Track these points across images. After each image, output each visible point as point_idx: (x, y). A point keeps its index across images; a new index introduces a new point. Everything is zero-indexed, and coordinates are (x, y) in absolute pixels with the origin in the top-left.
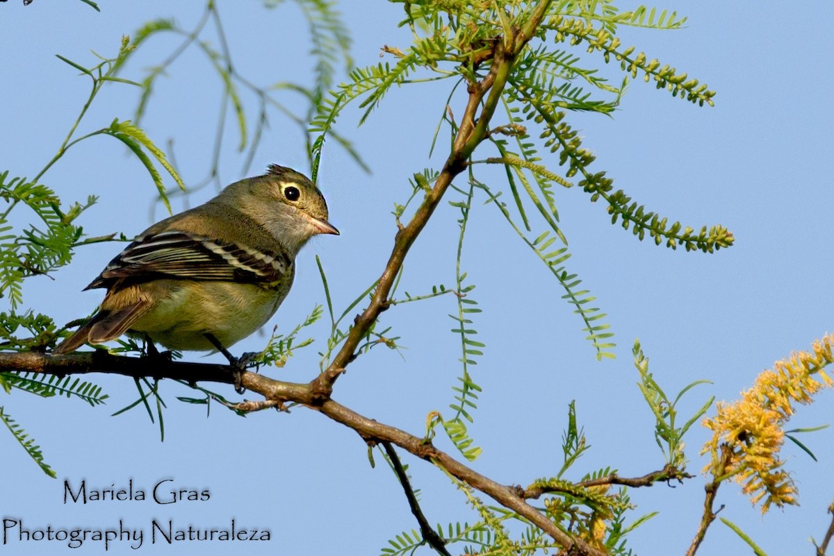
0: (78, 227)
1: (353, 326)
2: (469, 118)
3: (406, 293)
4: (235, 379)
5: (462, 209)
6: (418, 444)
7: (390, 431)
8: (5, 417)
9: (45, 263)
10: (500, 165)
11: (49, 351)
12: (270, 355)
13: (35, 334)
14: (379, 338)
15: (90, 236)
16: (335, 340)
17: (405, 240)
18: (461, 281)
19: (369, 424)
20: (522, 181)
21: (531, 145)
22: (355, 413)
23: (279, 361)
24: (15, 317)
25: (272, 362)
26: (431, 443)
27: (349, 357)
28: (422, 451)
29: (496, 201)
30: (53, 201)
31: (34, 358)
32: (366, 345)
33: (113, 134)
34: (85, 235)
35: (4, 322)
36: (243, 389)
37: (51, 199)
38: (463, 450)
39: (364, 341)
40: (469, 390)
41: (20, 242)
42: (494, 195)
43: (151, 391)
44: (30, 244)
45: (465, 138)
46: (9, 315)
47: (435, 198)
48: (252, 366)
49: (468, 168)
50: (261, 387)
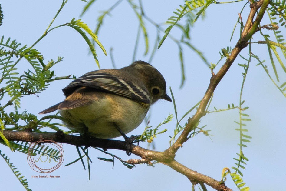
0: (52, 71)
1: (187, 123)
2: (250, 21)
3: (215, 107)
4: (126, 147)
5: (245, 68)
6: (217, 184)
7: (203, 177)
8: (10, 164)
9: (34, 88)
10: (264, 44)
11: (34, 131)
12: (145, 137)
13: (27, 123)
14: (200, 130)
15: (58, 76)
16: (178, 130)
17: (215, 81)
18: (242, 104)
19: (193, 173)
20: (276, 56)
21: (282, 36)
22: (187, 167)
23: (149, 140)
24: (18, 114)
25: (146, 140)
26: (224, 184)
27: (185, 138)
28: (219, 187)
29: (262, 65)
30: (40, 57)
31: (26, 134)
32: (193, 133)
33: (72, 26)
34: (55, 75)
35: (12, 117)
36: (130, 153)
37: (39, 56)
38: (240, 188)
39: (193, 131)
40: (242, 160)
41: (22, 78)
42: (261, 61)
43: (85, 154)
44: (27, 79)
45: (247, 30)
46: (15, 113)
47: (231, 60)
48: (135, 142)
49: (249, 45)
50: (140, 152)
